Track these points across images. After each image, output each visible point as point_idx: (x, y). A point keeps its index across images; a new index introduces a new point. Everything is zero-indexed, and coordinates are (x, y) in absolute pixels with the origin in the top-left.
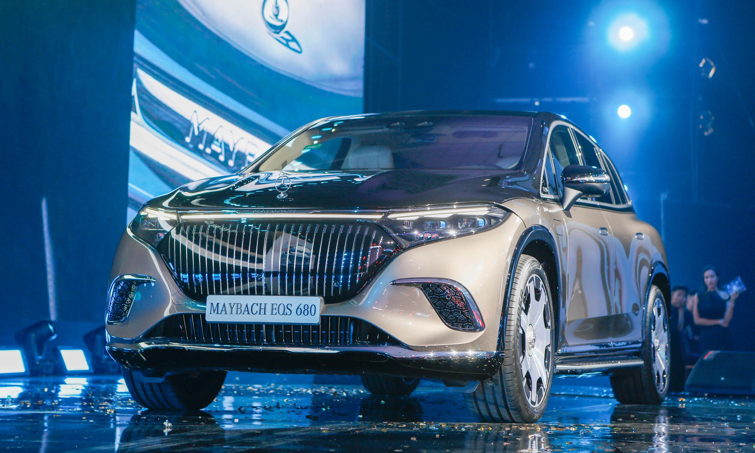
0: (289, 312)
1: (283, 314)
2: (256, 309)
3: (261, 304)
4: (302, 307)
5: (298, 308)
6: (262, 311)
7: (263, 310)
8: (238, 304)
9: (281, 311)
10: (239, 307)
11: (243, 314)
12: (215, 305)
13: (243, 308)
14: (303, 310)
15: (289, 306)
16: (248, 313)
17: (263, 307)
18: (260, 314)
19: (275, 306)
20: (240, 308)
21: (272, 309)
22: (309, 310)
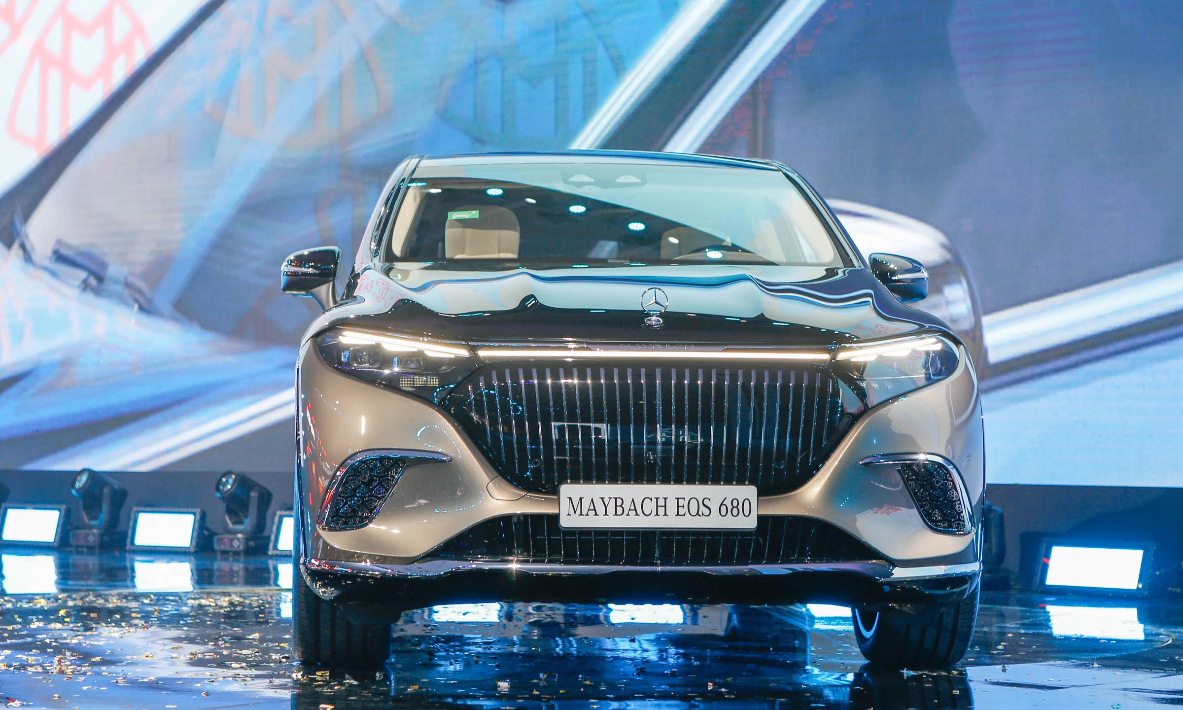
0: (706, 512)
1: (698, 514)
2: (650, 506)
3: (657, 499)
4: (728, 503)
5: (722, 504)
6: (661, 511)
7: (661, 506)
8: (616, 499)
9: (694, 509)
10: (619, 502)
11: (628, 515)
12: (576, 501)
13: (626, 506)
14: (730, 507)
15: (706, 502)
16: (637, 514)
17: (661, 502)
18: (657, 514)
19: (681, 502)
20: (621, 506)
21: (678, 506)
22: (740, 507)
